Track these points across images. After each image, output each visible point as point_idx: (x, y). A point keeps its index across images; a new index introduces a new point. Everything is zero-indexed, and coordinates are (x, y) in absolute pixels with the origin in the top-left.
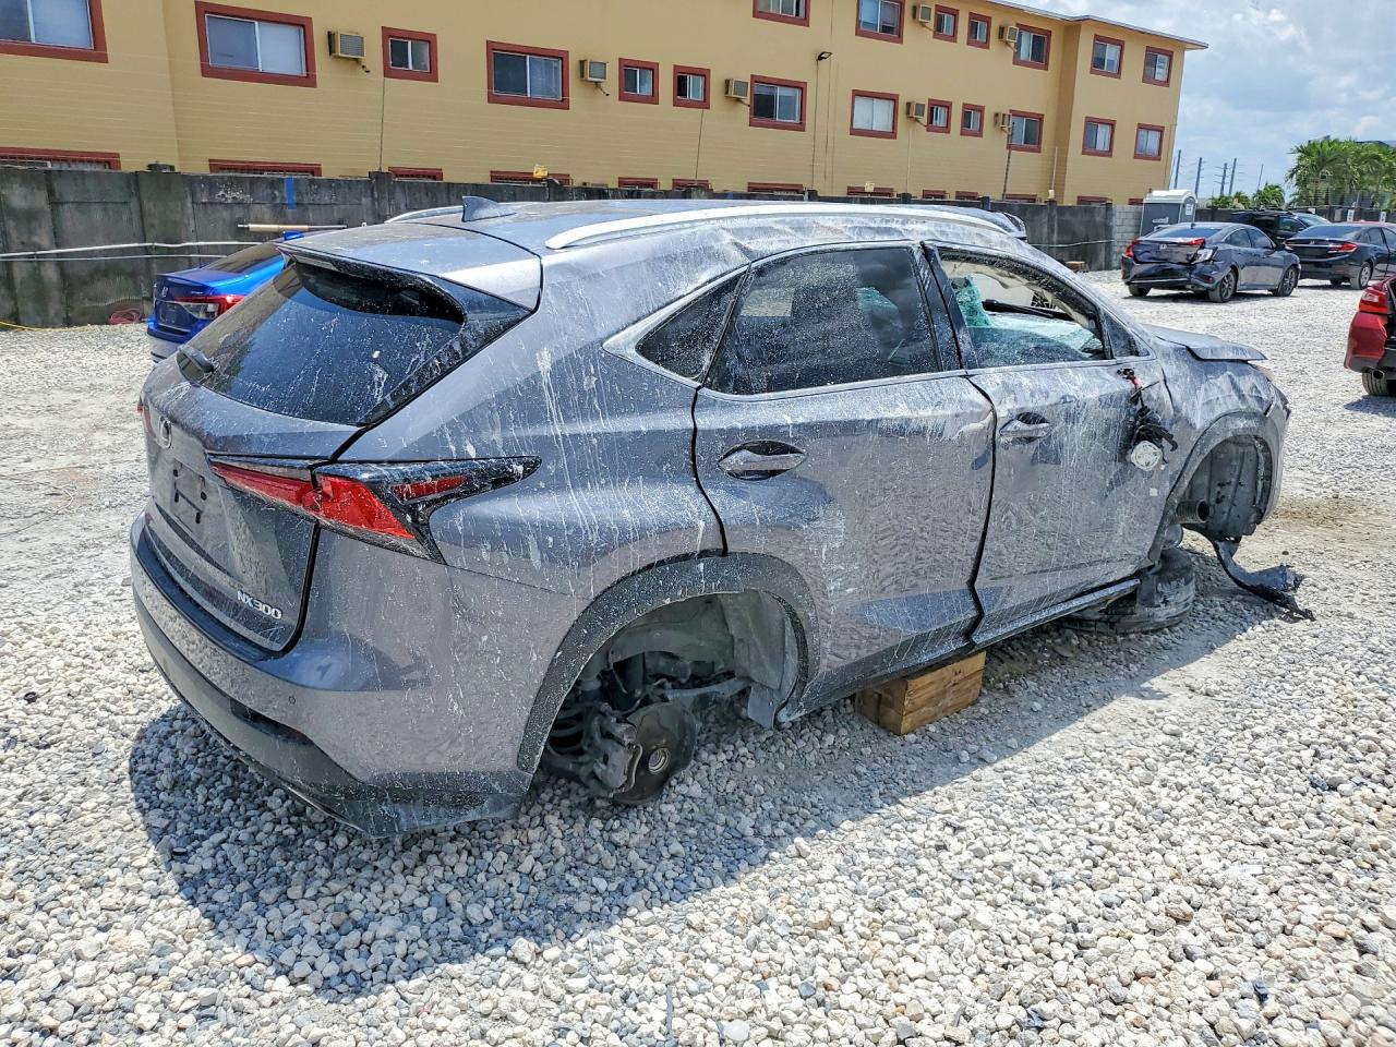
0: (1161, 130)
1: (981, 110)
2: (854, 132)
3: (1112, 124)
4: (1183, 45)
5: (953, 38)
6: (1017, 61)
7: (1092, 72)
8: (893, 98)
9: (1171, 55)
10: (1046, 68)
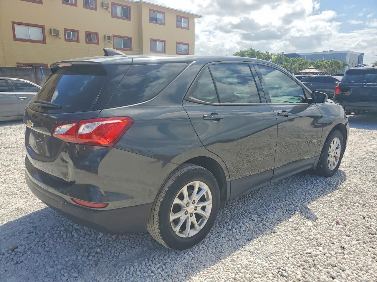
0: (188, 45)
1: (97, 34)
2: (16, 39)
3: (164, 42)
4: (194, 17)
6: (114, 16)
7: (150, 22)
8: (42, 27)
9: (188, 19)
10: (130, 19)
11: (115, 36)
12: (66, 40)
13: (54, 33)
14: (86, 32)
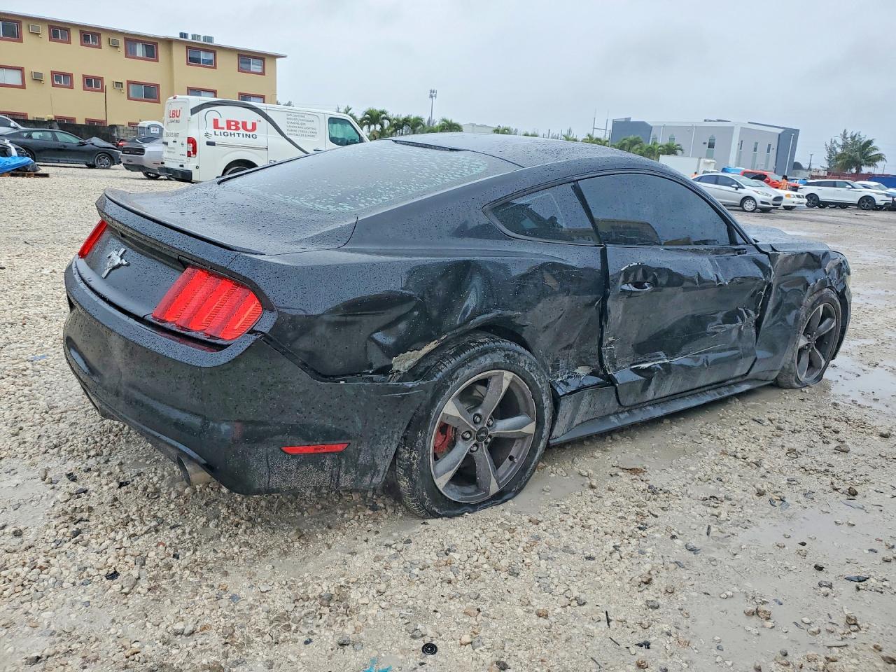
0: (263, 97)
1: (101, 79)
3: (214, 92)
4: (274, 57)
5: (69, 42)
7: (188, 64)
8: (21, 69)
9: (263, 60)
10: (157, 61)
11: (129, 83)
12: (53, 85)
13: (38, 78)
14: (84, 76)
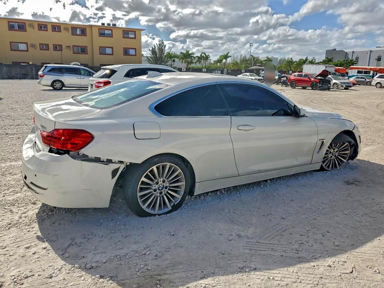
0: (135, 49)
1: (61, 45)
2: (12, 50)
3: (112, 48)
4: (140, 30)
5: (47, 30)
7: (99, 36)
8: (27, 43)
9: (135, 32)
10: (86, 36)
11: (74, 46)
12: (41, 50)
13: (33, 46)
14: (54, 45)
